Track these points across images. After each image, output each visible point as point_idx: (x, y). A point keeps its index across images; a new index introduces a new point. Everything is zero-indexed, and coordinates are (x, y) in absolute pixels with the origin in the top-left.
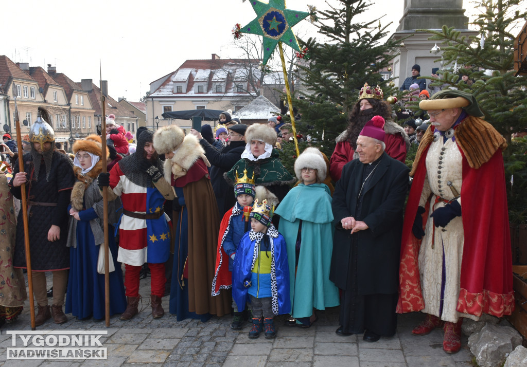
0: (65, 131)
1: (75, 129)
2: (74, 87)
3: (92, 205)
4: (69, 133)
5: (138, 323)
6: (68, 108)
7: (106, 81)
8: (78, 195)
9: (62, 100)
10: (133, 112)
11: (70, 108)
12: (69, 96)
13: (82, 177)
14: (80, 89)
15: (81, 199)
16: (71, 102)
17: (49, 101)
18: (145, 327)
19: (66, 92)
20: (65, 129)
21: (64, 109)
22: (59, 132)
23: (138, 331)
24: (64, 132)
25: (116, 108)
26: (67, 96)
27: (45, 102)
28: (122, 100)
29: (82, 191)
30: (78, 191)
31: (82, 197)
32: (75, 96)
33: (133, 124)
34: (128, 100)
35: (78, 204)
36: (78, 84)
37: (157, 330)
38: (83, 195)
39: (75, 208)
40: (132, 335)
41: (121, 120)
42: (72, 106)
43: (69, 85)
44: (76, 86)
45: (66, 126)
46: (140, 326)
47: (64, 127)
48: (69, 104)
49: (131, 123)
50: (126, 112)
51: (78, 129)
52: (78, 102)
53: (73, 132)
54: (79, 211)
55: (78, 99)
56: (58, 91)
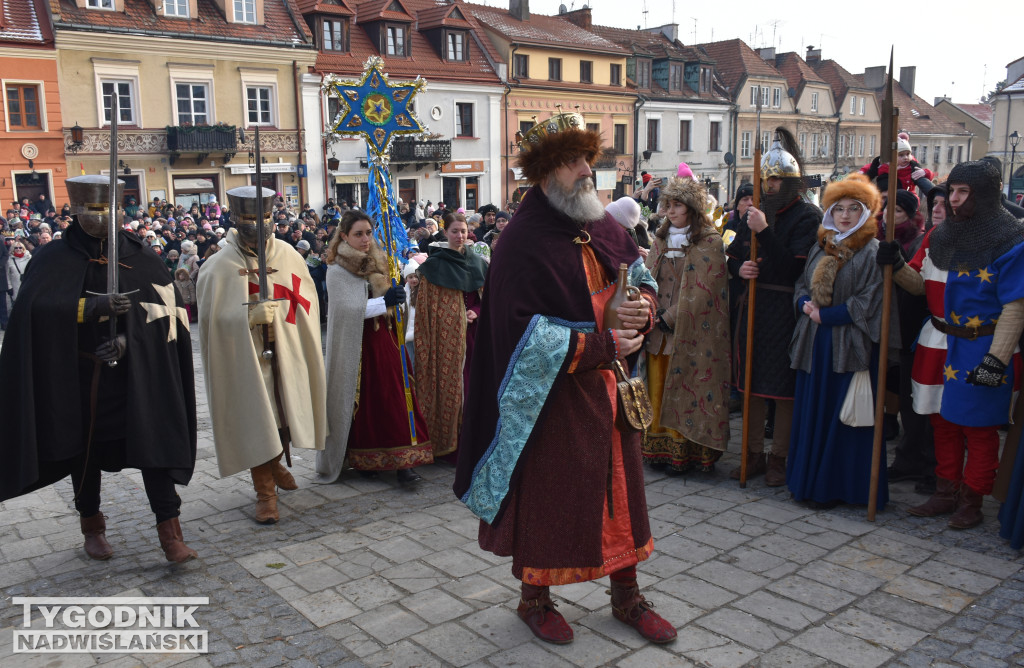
0: (825, 163)
1: (843, 159)
2: (850, 83)
3: (846, 298)
4: (832, 166)
5: (917, 527)
6: (835, 120)
7: (914, 68)
8: (824, 279)
9: (826, 108)
10: (963, 125)
11: (840, 121)
12: (838, 100)
13: (833, 248)
14: (861, 85)
15: (828, 286)
16: (841, 110)
17: (802, 111)
18: (929, 538)
19: (834, 93)
20: (825, 159)
21: (828, 124)
22: (815, 164)
23: (915, 541)
24: (824, 164)
25: (927, 117)
26: (835, 99)
27: (797, 112)
28: (942, 103)
29: (831, 273)
30: (826, 273)
31: (831, 284)
32: (849, 100)
33: (961, 148)
34: (954, 101)
35: (822, 295)
36: (858, 77)
37: (953, 550)
38: (833, 279)
39: (817, 301)
40: (901, 545)
41: (936, 140)
42: (843, 117)
43: (842, 80)
44: (855, 81)
45: (828, 154)
46: (919, 534)
47: (823, 156)
48: (837, 115)
49: (955, 146)
50: (948, 125)
51: (850, 159)
52: (855, 110)
53: (839, 165)
54: (822, 308)
55: (855, 104)
56: (820, 91)
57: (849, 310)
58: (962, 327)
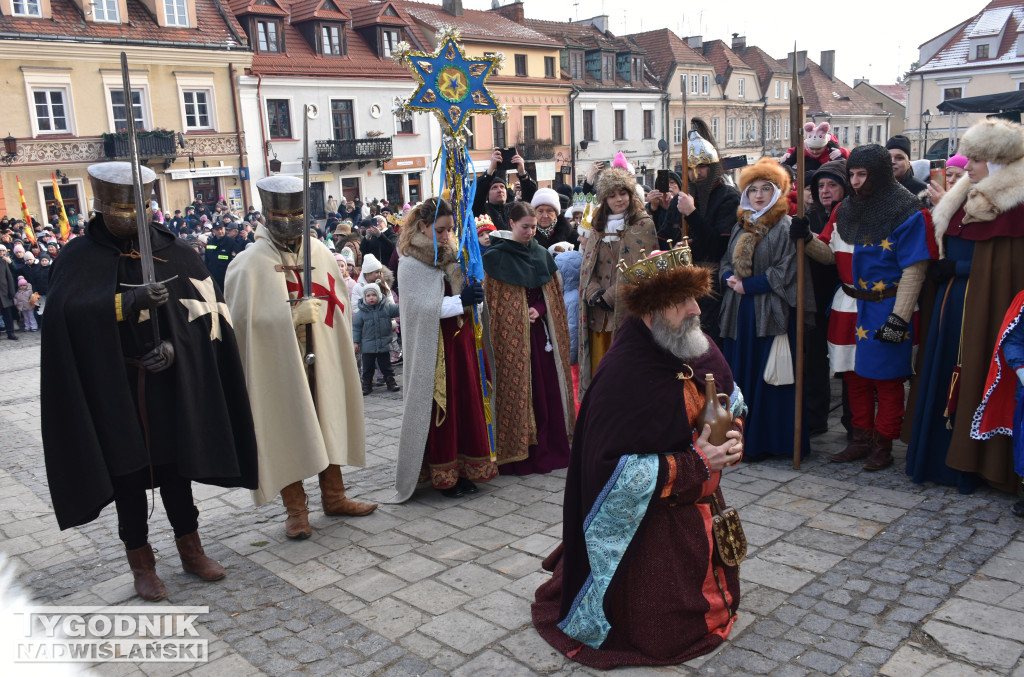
0: (754, 146)
1: (770, 142)
2: (774, 68)
3: (765, 269)
4: (761, 149)
5: (836, 472)
6: (761, 105)
7: (833, 51)
8: (744, 253)
9: (752, 93)
10: (880, 105)
11: (766, 106)
12: (764, 85)
13: (751, 225)
14: (784, 70)
15: (748, 259)
16: (767, 95)
17: (730, 97)
18: (847, 480)
19: (759, 79)
20: (753, 143)
21: (754, 108)
22: (745, 147)
23: (834, 483)
24: (752, 147)
25: (847, 99)
26: (761, 84)
27: (725, 98)
28: (861, 84)
29: (750, 247)
30: (744, 248)
31: (750, 258)
32: (774, 84)
33: (879, 127)
34: (871, 83)
35: (743, 268)
36: (781, 62)
37: (867, 489)
38: (752, 253)
39: (739, 275)
40: (822, 487)
41: (856, 120)
42: (769, 102)
43: (766, 65)
44: (777, 65)
45: (756, 137)
46: (838, 477)
47: (752, 140)
48: (763, 99)
49: (874, 125)
50: (867, 106)
51: (777, 141)
52: (779, 94)
53: (767, 147)
54: (744, 280)
55: (779, 89)
56: (745, 77)
57: (768, 278)
58: (869, 291)
